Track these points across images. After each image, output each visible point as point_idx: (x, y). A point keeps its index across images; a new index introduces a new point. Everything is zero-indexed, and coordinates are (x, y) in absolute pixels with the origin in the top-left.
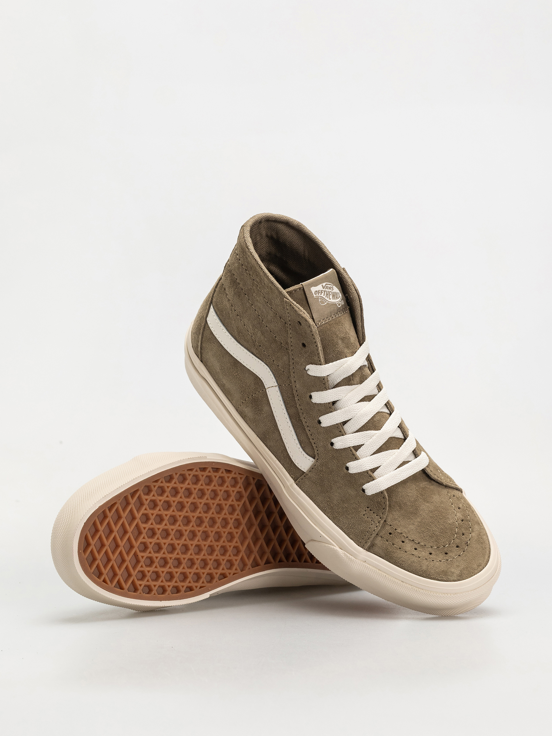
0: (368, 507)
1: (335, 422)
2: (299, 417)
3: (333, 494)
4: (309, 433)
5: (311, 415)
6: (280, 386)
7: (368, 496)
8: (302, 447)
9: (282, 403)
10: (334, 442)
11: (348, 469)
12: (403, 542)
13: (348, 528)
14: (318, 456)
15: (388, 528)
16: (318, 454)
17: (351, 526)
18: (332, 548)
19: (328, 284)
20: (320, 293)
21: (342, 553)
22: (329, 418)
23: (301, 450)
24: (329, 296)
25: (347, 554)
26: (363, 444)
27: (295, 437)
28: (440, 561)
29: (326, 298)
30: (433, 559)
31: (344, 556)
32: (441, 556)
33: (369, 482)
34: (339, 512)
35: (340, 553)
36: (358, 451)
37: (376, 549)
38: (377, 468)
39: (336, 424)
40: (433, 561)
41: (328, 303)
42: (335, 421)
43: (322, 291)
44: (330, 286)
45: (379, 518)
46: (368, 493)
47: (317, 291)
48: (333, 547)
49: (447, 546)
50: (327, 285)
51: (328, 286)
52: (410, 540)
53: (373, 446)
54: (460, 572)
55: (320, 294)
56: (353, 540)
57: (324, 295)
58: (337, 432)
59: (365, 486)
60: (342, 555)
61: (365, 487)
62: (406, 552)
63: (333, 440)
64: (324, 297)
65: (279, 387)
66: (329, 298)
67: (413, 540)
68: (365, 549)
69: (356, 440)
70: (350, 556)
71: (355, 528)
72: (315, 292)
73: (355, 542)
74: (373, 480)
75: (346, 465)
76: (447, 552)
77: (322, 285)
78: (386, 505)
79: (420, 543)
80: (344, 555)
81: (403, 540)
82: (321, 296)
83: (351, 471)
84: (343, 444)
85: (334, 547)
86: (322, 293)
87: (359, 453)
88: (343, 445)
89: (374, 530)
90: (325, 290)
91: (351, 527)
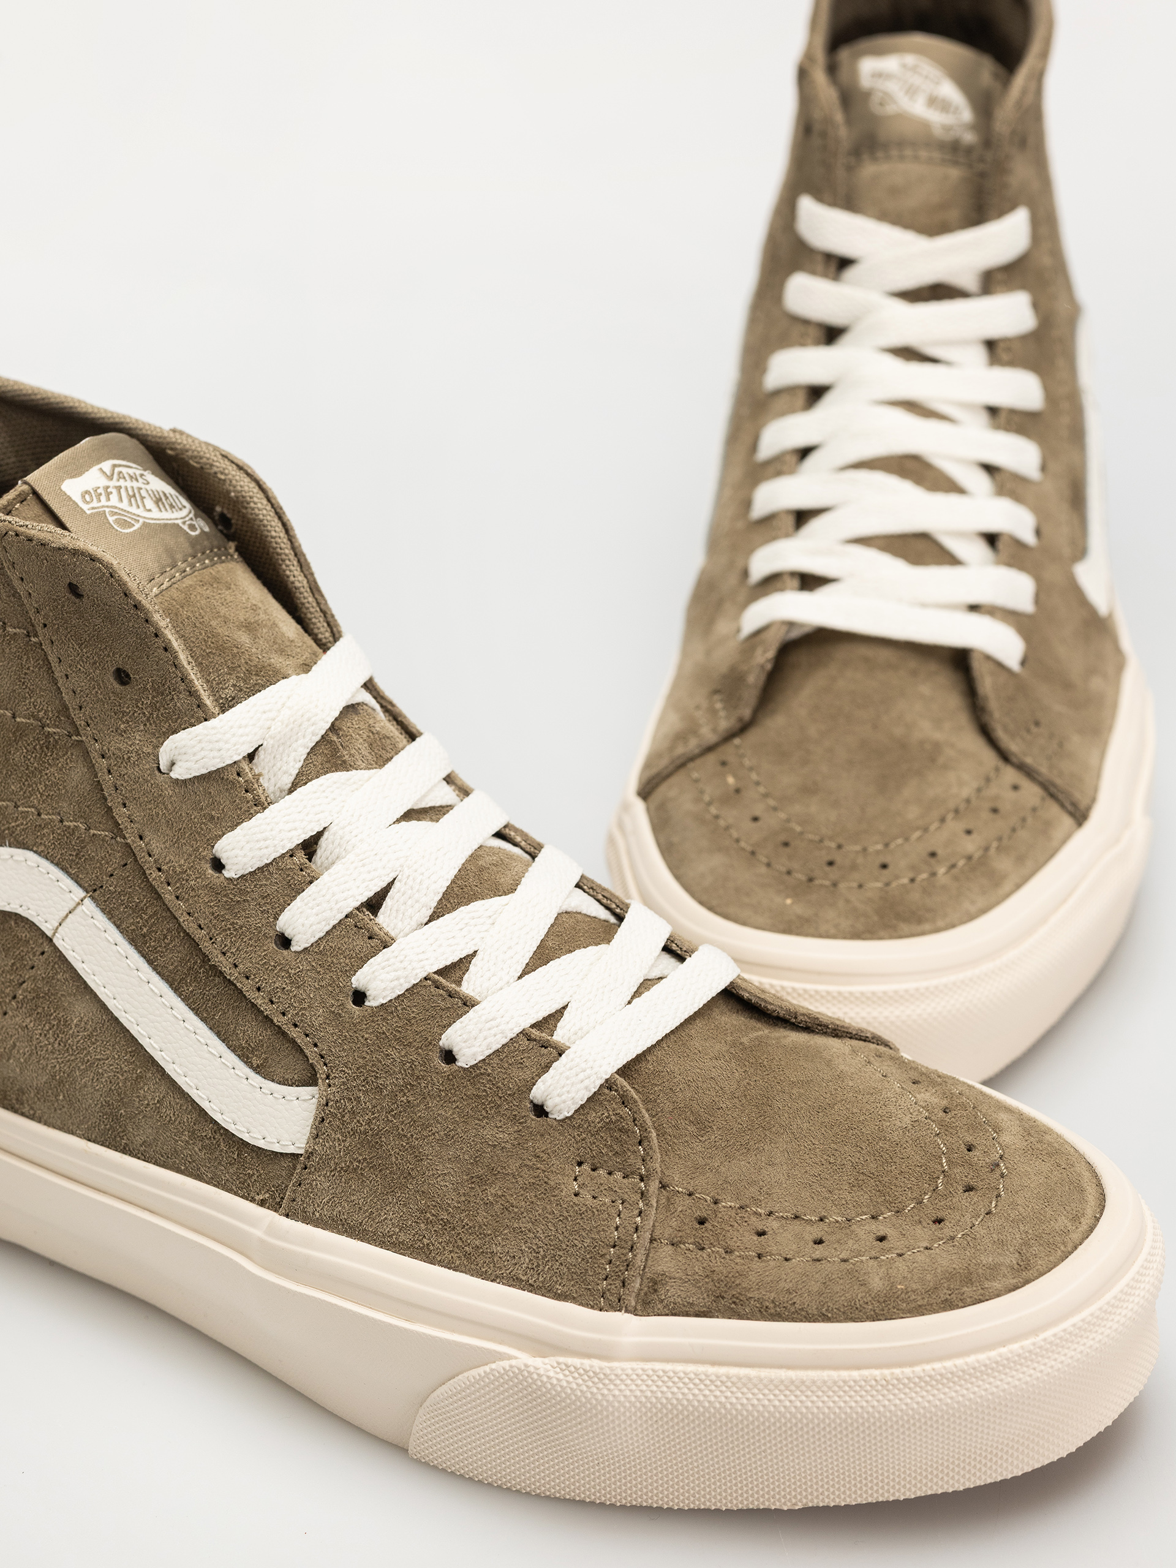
0: (580, 1164)
1: (339, 911)
2: (205, 959)
3: (433, 1175)
4: (260, 1001)
5: (241, 927)
6: (93, 890)
7: (563, 1120)
8: (257, 1070)
9: (125, 947)
10: (361, 987)
11: (454, 1056)
12: (761, 1234)
13: (538, 1266)
14: (325, 1064)
15: (682, 1204)
16: (322, 1057)
17: (542, 1253)
18: (504, 1369)
19: (120, 466)
20: (101, 494)
21: (549, 1367)
22: (310, 905)
23: (257, 1079)
24: (143, 502)
25: (570, 1360)
26: (471, 952)
27: (218, 1046)
28: (927, 1248)
29: (133, 510)
30: (898, 1251)
31: (561, 1376)
32: (923, 1234)
33: (547, 1068)
34: (480, 1227)
35: (542, 1372)
36: (464, 983)
37: (672, 1292)
38: (560, 1012)
39: (347, 916)
40: (900, 1255)
41: (144, 524)
42: (338, 906)
43: (108, 487)
44: (131, 471)
45: (637, 1180)
46: (558, 1108)
47: (87, 492)
48: (506, 1364)
49: (927, 1197)
50: (120, 469)
51: (124, 470)
52: (787, 1218)
53: (510, 948)
54: (1017, 1255)
55: (103, 498)
56: (574, 1300)
57: (121, 499)
58: (360, 943)
59: (537, 1089)
60: (551, 1374)
61: (538, 1092)
62: (787, 1260)
63: (359, 980)
64: (125, 505)
65: (92, 898)
66: (144, 506)
67: (796, 1217)
68: (630, 1308)
69: (441, 946)
70: (582, 1364)
71: (561, 1253)
72: (83, 497)
73: (581, 1304)
74: (560, 1055)
75: (441, 1043)
76: (940, 1215)
77: (101, 469)
78: (644, 1129)
79: (825, 1217)
80: (558, 1370)
81: (760, 1228)
82: (109, 503)
83: (467, 1057)
84: (397, 974)
85: (513, 1362)
86: (108, 494)
87: (469, 986)
88: (398, 979)
89: (634, 1226)
90: (118, 484)
91: (544, 1257)
